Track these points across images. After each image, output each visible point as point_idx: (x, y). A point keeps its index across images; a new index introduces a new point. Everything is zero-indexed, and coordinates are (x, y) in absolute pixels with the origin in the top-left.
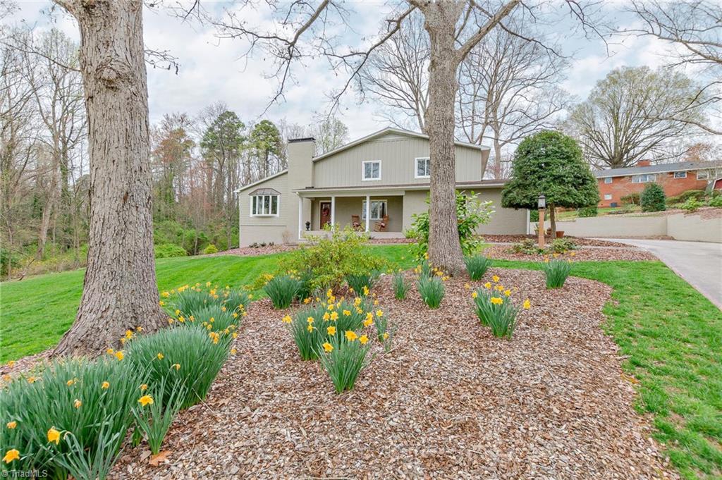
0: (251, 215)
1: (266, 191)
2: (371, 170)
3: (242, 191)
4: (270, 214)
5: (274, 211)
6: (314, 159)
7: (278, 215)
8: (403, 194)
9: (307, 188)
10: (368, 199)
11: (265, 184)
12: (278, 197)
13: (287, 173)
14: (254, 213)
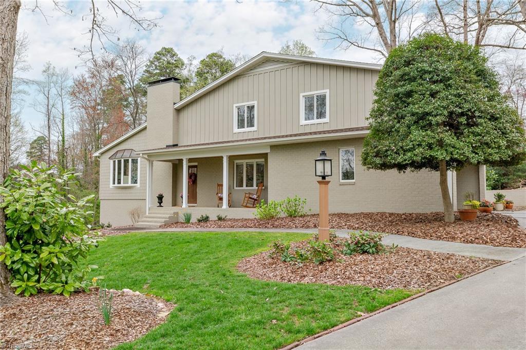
0: (111, 185)
2: (245, 116)
3: (103, 153)
4: (130, 184)
6: (176, 106)
7: (138, 185)
8: (268, 151)
9: (168, 147)
10: (225, 160)
11: (126, 142)
12: (139, 160)
13: (145, 128)
14: (114, 183)
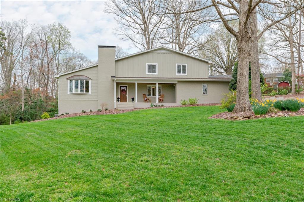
0: (69, 93)
1: (81, 77)
2: (152, 68)
3: (60, 76)
4: (84, 93)
5: (87, 90)
6: (116, 59)
7: (90, 93)
8: (177, 83)
10: (157, 85)
11: (80, 72)
12: (90, 82)
14: (72, 91)
